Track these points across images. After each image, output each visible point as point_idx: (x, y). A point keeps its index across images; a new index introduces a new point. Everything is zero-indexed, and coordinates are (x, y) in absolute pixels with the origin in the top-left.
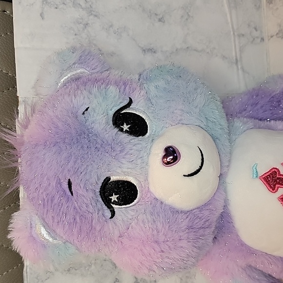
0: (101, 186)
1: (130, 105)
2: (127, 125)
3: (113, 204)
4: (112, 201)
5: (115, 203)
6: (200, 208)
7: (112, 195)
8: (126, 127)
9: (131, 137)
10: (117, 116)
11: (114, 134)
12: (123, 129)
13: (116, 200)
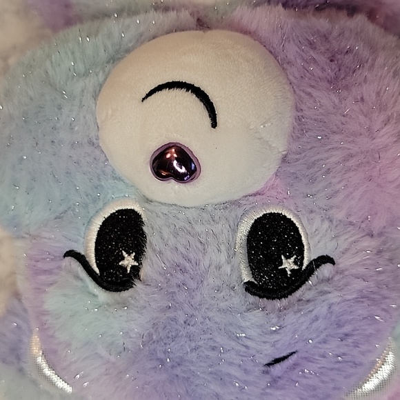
0: (268, 298)
1: (79, 254)
2: (123, 258)
3: (302, 264)
4: (296, 267)
5: (299, 261)
6: (283, 64)
7: (284, 270)
8: (128, 261)
9: (148, 251)
10: (106, 281)
11: (148, 289)
12: (133, 267)
13: (292, 259)
